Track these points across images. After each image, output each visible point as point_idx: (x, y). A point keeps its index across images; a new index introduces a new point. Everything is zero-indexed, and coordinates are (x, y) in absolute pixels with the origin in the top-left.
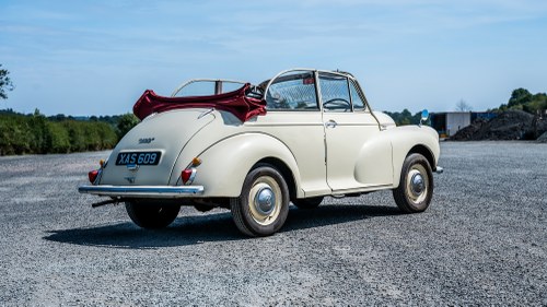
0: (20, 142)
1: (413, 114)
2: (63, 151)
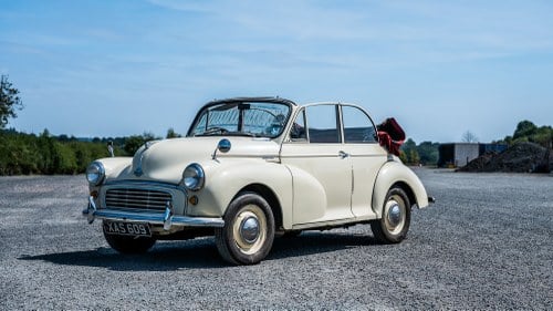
0: (28, 162)
1: (417, 144)
2: (69, 172)
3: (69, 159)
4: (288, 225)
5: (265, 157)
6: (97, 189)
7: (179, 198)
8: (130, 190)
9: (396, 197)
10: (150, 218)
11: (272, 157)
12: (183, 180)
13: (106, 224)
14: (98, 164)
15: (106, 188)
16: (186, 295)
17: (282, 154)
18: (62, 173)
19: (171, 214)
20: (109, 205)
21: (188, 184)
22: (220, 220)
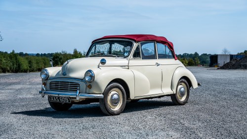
0: (5, 67)
1: (200, 55)
2: (25, 71)
3: (25, 65)
4: (132, 97)
5: (122, 66)
6: (46, 81)
7: (83, 86)
8: (61, 82)
9: (182, 83)
10: (70, 94)
11: (125, 66)
12: (84, 78)
13: (50, 98)
14: (46, 70)
15: (50, 81)
16: (86, 128)
17: (129, 65)
18: (22, 71)
19: (80, 93)
20: (51, 89)
21: (87, 79)
22: (102, 95)
